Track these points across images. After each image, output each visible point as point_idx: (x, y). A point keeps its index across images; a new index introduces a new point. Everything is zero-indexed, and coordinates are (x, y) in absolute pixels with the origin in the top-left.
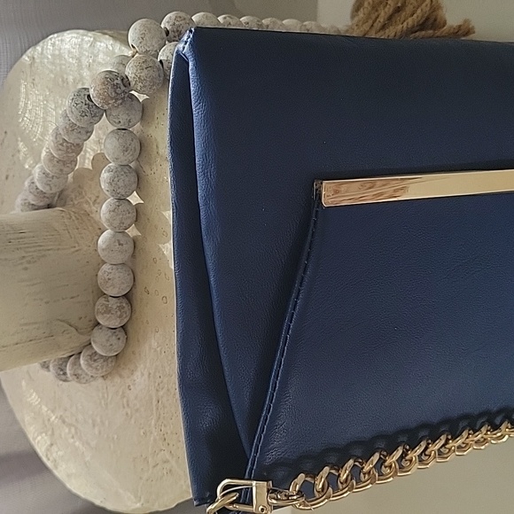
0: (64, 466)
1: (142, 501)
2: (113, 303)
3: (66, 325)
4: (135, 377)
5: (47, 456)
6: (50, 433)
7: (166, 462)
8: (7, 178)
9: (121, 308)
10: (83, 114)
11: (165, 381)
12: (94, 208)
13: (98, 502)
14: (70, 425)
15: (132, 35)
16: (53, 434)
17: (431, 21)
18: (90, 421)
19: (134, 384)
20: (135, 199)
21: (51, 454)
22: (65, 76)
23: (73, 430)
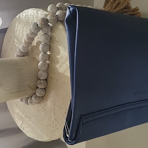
0: (26, 129)
1: (49, 137)
2: (42, 81)
3: (29, 88)
4: (47, 103)
5: (21, 127)
6: (22, 120)
7: (56, 126)
8: (11, 49)
9: (44, 83)
10: (36, 29)
11: (56, 103)
12: (36, 56)
13: (36, 139)
14: (28, 117)
15: (49, 9)
16: (23, 120)
17: (127, 7)
18: (34, 116)
19: (47, 105)
20: (48, 53)
21: (22, 126)
22: (29, 21)
23: (29, 119)
